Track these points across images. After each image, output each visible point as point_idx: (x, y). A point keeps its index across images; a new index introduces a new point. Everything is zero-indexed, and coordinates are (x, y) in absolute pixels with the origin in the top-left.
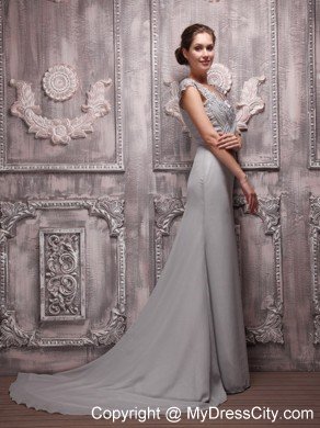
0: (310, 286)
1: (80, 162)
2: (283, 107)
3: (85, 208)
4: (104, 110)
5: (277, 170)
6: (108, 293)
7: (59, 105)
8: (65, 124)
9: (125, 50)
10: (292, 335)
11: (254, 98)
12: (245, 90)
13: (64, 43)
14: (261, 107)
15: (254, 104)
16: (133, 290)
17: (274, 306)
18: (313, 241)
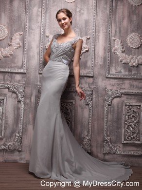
1: (6, 67)
2: (97, 50)
3: (7, 88)
4: (18, 45)
5: (92, 77)
6: (15, 126)
10: (94, 149)
11: (85, 45)
13: (3, 15)
14: (87, 49)
16: (26, 126)
17: (87, 136)
18: (106, 108)
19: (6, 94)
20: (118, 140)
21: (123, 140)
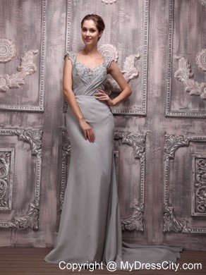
0: (162, 194)
1: (13, 104)
2: (150, 75)
3: (16, 135)
4: (32, 70)
5: (144, 116)
6: (28, 193)
7: (2, 65)
8: (5, 78)
10: (149, 226)
11: (132, 68)
12: (126, 63)
13: (8, 24)
14: (136, 74)
15: (132, 72)
16: (45, 191)
17: (138, 205)
18: (165, 164)
19: (14, 144)
20: (185, 210)
21: (193, 211)
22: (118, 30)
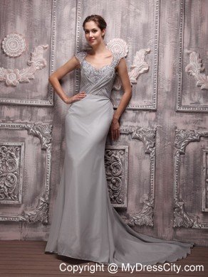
0: (173, 187)
1: (24, 98)
2: (161, 69)
3: (26, 129)
4: (42, 64)
5: (155, 111)
6: (38, 186)
7: (12, 60)
8: (15, 73)
9: (59, 26)
10: (159, 221)
11: (142, 62)
12: (137, 57)
13: (18, 18)
14: (146, 69)
15: (142, 67)
16: (55, 185)
17: (148, 201)
18: (176, 159)
19: (24, 138)
20: (195, 206)
21: (203, 206)
22: (128, 24)
